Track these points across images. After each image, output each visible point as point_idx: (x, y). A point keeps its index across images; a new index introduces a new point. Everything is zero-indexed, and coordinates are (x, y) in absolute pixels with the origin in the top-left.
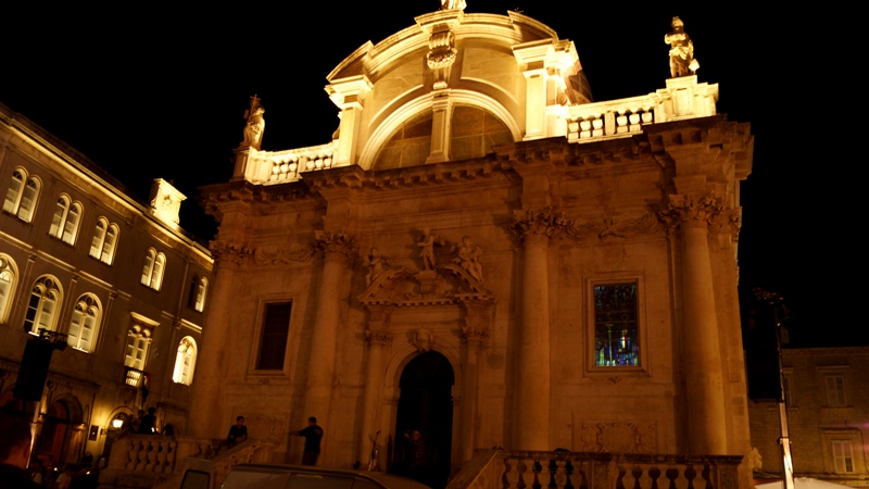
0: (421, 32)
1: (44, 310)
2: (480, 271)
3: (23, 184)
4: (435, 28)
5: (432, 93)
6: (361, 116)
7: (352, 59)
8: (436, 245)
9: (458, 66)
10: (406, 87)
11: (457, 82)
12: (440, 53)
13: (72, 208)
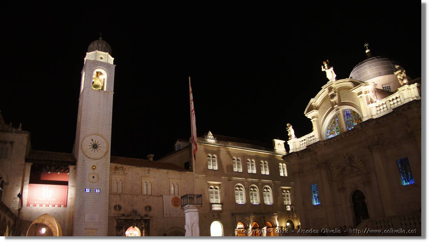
0: (325, 90)
1: (255, 196)
2: (362, 164)
3: (236, 161)
4: (329, 88)
5: (335, 109)
6: (318, 122)
7: (309, 106)
8: (349, 158)
9: (339, 98)
10: (327, 109)
11: (341, 104)
12: (333, 96)
13: (252, 162)
